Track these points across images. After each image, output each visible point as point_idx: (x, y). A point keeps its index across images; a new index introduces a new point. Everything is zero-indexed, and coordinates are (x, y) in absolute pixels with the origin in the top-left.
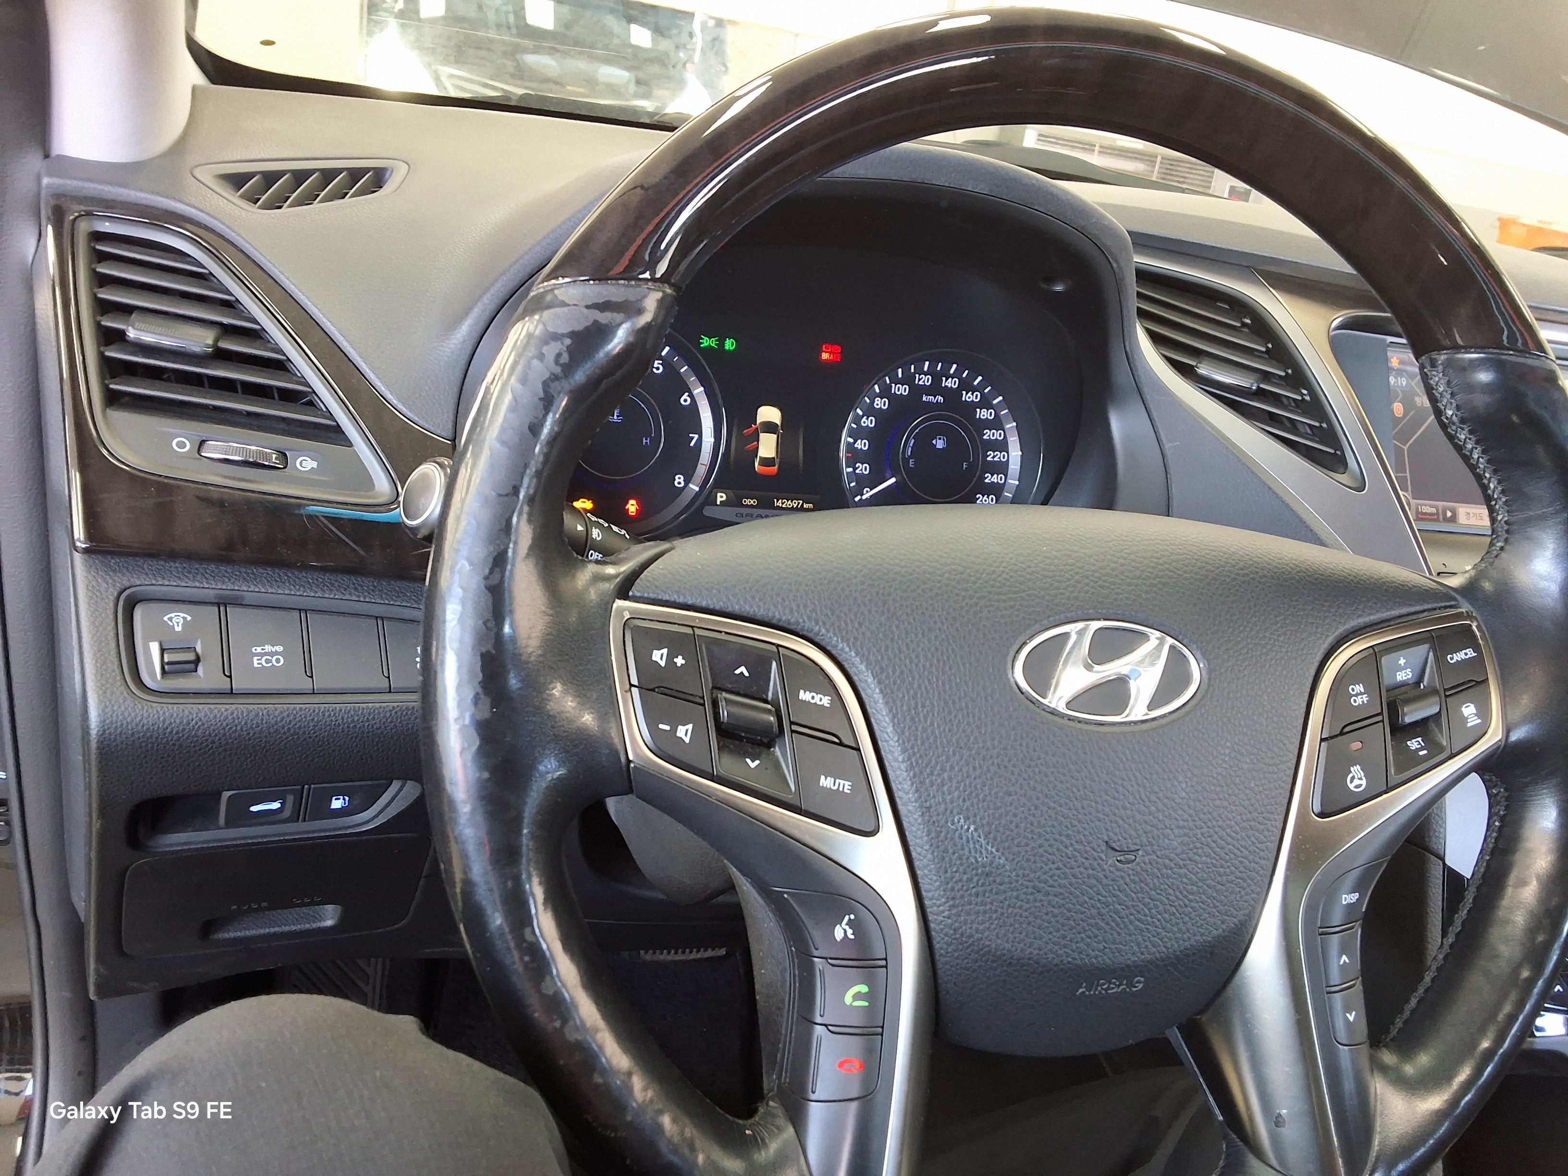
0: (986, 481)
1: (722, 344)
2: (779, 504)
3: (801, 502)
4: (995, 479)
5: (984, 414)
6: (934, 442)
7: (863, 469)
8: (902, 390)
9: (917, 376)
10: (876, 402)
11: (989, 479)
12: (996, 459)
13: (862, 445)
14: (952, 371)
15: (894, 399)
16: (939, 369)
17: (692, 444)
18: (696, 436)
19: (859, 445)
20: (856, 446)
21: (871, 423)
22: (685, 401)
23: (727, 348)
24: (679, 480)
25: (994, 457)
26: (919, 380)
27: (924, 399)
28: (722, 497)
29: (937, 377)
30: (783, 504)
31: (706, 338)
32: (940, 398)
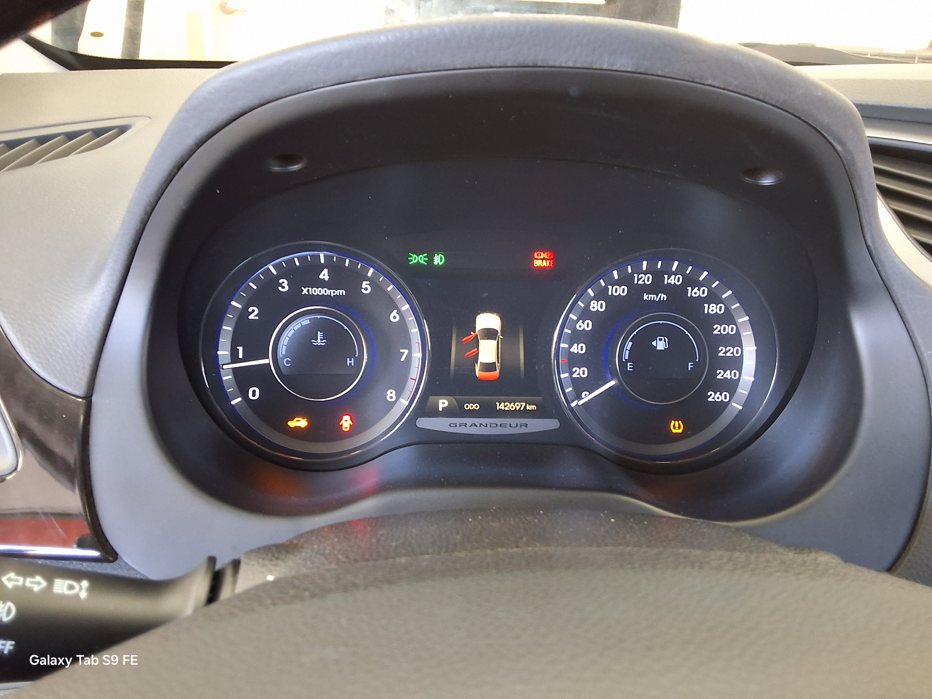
0: (719, 377)
1: (431, 259)
2: (502, 406)
3: (524, 404)
4: (728, 375)
5: (713, 309)
6: (654, 343)
7: (581, 372)
8: (621, 291)
9: (636, 275)
10: (592, 305)
11: (721, 375)
12: (728, 354)
13: (578, 349)
14: (674, 269)
15: (611, 300)
16: (659, 267)
17: (402, 359)
18: (406, 351)
19: (575, 349)
20: (572, 350)
21: (588, 326)
22: (395, 317)
23: (436, 263)
24: (391, 394)
25: (725, 353)
26: (639, 280)
27: (645, 297)
28: (443, 403)
29: (658, 276)
30: (505, 407)
31: (415, 255)
32: (663, 295)
